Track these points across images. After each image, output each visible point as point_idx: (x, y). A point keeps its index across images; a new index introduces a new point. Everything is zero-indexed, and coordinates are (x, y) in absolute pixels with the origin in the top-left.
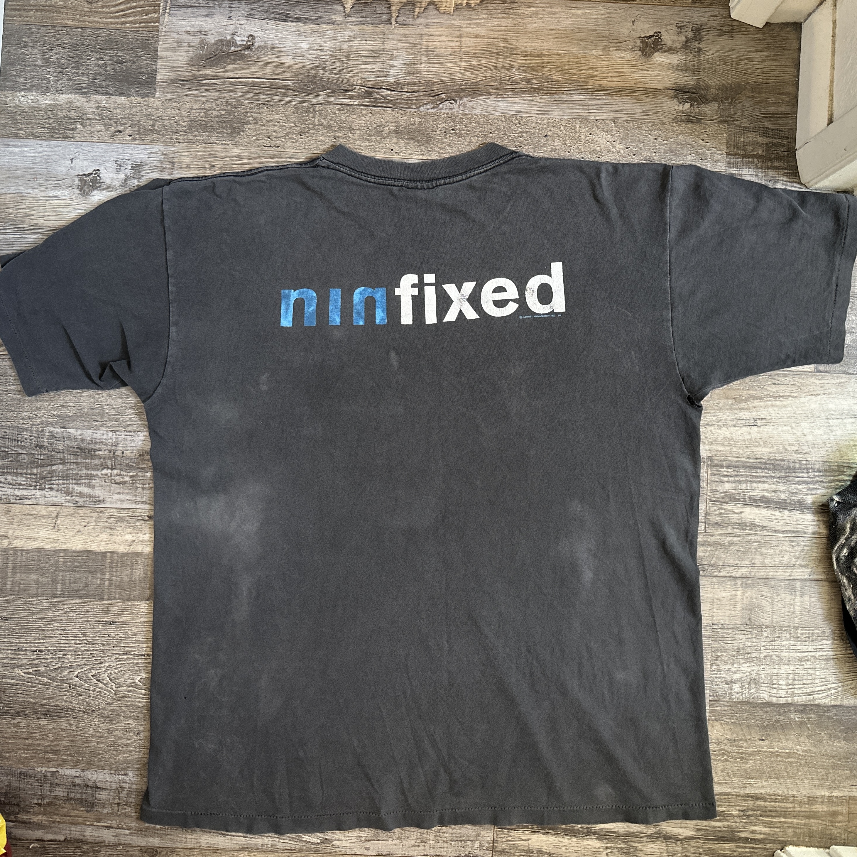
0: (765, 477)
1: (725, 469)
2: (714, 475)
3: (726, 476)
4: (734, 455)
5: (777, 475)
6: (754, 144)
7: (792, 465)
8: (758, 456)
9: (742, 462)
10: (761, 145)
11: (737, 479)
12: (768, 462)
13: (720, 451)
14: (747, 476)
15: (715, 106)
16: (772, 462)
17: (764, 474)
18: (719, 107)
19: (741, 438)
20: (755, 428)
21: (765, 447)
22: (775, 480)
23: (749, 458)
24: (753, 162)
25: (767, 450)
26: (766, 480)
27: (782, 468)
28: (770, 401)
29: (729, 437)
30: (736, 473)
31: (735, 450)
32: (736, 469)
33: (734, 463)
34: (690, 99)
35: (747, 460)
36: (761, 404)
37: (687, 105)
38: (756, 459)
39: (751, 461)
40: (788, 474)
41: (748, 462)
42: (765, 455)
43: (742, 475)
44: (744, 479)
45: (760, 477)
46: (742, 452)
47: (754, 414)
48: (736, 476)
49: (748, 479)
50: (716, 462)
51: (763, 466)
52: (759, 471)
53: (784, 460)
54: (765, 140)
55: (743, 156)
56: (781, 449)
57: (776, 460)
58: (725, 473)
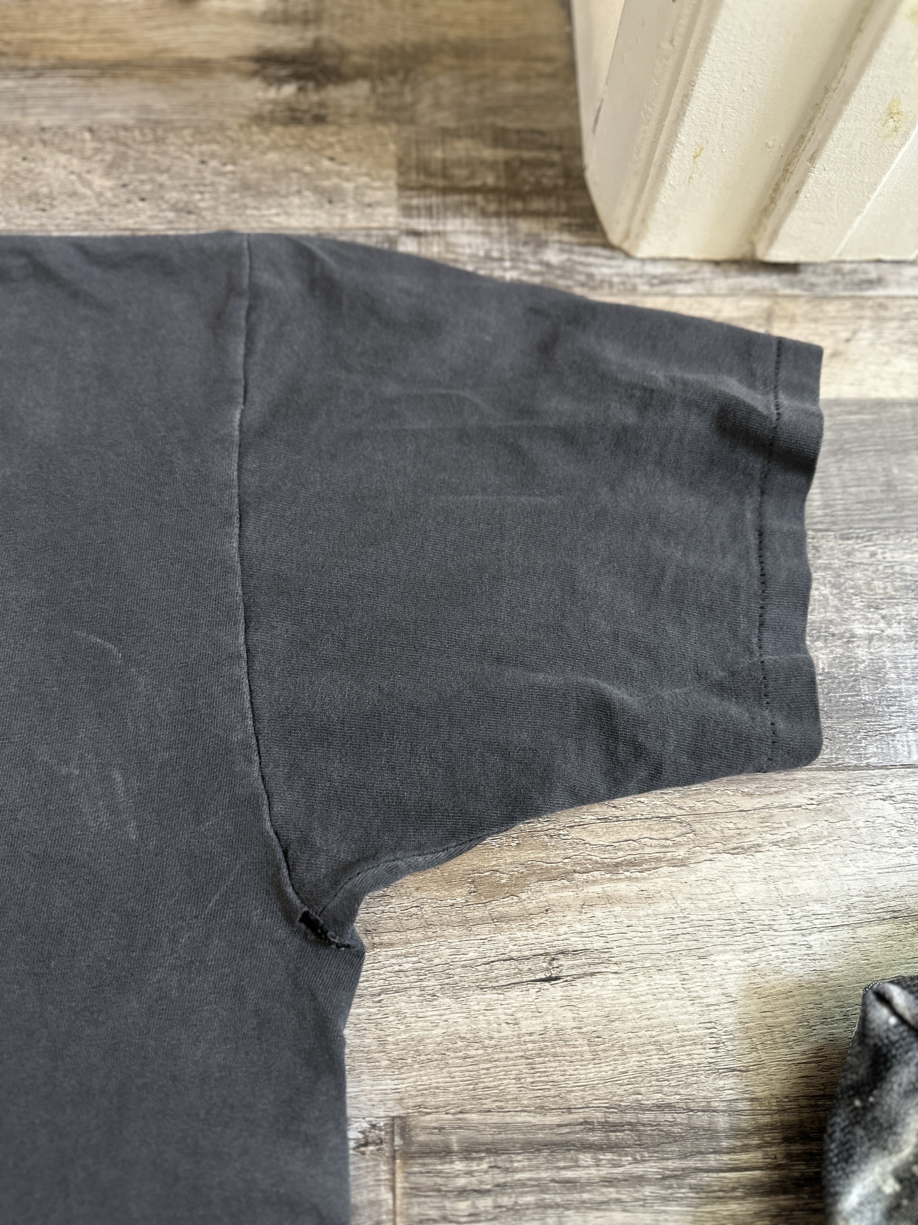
0: (609, 1182)
1: (459, 1166)
2: (415, 1191)
3: (463, 1193)
4: (489, 1104)
5: (651, 1168)
6: (471, 164)
7: (702, 1120)
8: (574, 1099)
9: (518, 1128)
10: (492, 165)
11: (506, 1201)
12: (613, 1118)
13: (434, 1091)
14: (541, 1187)
15: (362, 88)
16: (629, 1117)
17: (604, 1172)
18: (373, 89)
19: (507, 1031)
20: (555, 991)
21: (595, 1058)
22: (647, 1191)
23: (542, 1110)
24: (472, 204)
25: (606, 1070)
26: (611, 1193)
27: (671, 1138)
28: (594, 882)
29: (463, 1030)
30: (501, 1178)
31: (488, 1081)
32: (501, 1160)
33: (488, 1138)
34: (296, 77)
35: (537, 1120)
36: (568, 894)
37: (289, 90)
38: (569, 1110)
39: (551, 1119)
40: (691, 1163)
41: (543, 1127)
42: (602, 1092)
43: (522, 1184)
44: (529, 1199)
45: (589, 1184)
46: (513, 1089)
47: (545, 934)
48: (502, 1187)
49: (548, 1197)
50: (422, 1138)
51: (594, 1137)
52: (586, 1158)
53: (669, 1107)
54: (501, 154)
55: (445, 191)
56: (655, 1062)
57: (641, 1108)
58: (461, 1182)
